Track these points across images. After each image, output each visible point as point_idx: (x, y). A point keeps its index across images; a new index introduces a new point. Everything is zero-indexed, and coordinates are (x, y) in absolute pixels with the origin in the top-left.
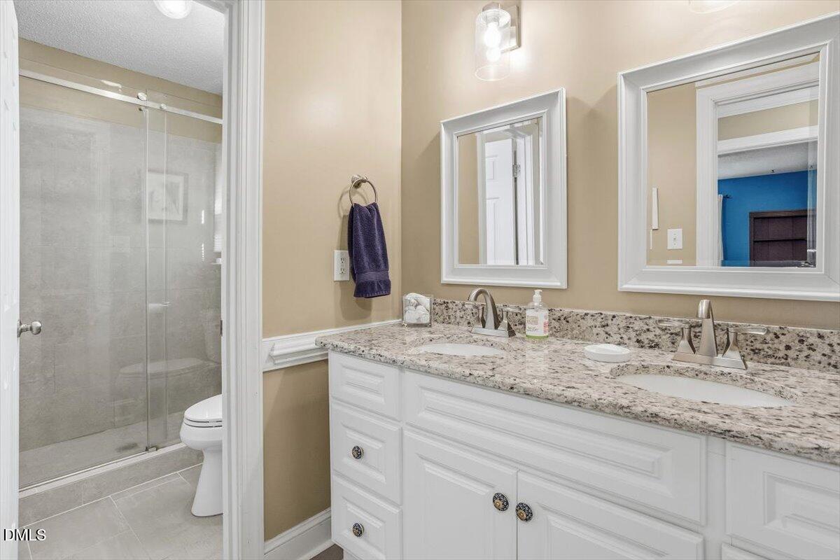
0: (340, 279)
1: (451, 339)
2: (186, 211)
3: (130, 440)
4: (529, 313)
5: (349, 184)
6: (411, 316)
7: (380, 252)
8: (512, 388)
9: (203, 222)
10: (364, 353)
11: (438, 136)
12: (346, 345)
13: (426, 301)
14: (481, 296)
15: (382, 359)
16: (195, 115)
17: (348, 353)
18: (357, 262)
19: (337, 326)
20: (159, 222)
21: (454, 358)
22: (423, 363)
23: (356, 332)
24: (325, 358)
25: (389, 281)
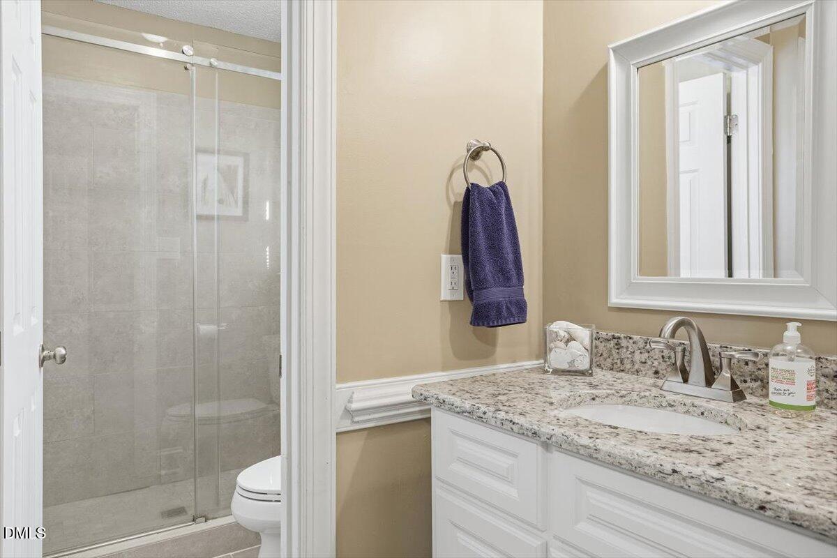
0: (449, 298)
1: (627, 399)
2: (246, 203)
3: (177, 503)
4: (774, 363)
5: (463, 154)
6: (559, 357)
7: (510, 257)
8: (762, 508)
9: (267, 218)
10: (485, 416)
11: (605, 71)
12: (457, 401)
13: (583, 334)
14: (682, 330)
15: (515, 428)
16: (253, 71)
17: (462, 412)
18: (475, 273)
19: (444, 368)
20: (209, 218)
21: (639, 435)
22: (585, 441)
23: (474, 380)
24: (427, 416)
25: (525, 302)
